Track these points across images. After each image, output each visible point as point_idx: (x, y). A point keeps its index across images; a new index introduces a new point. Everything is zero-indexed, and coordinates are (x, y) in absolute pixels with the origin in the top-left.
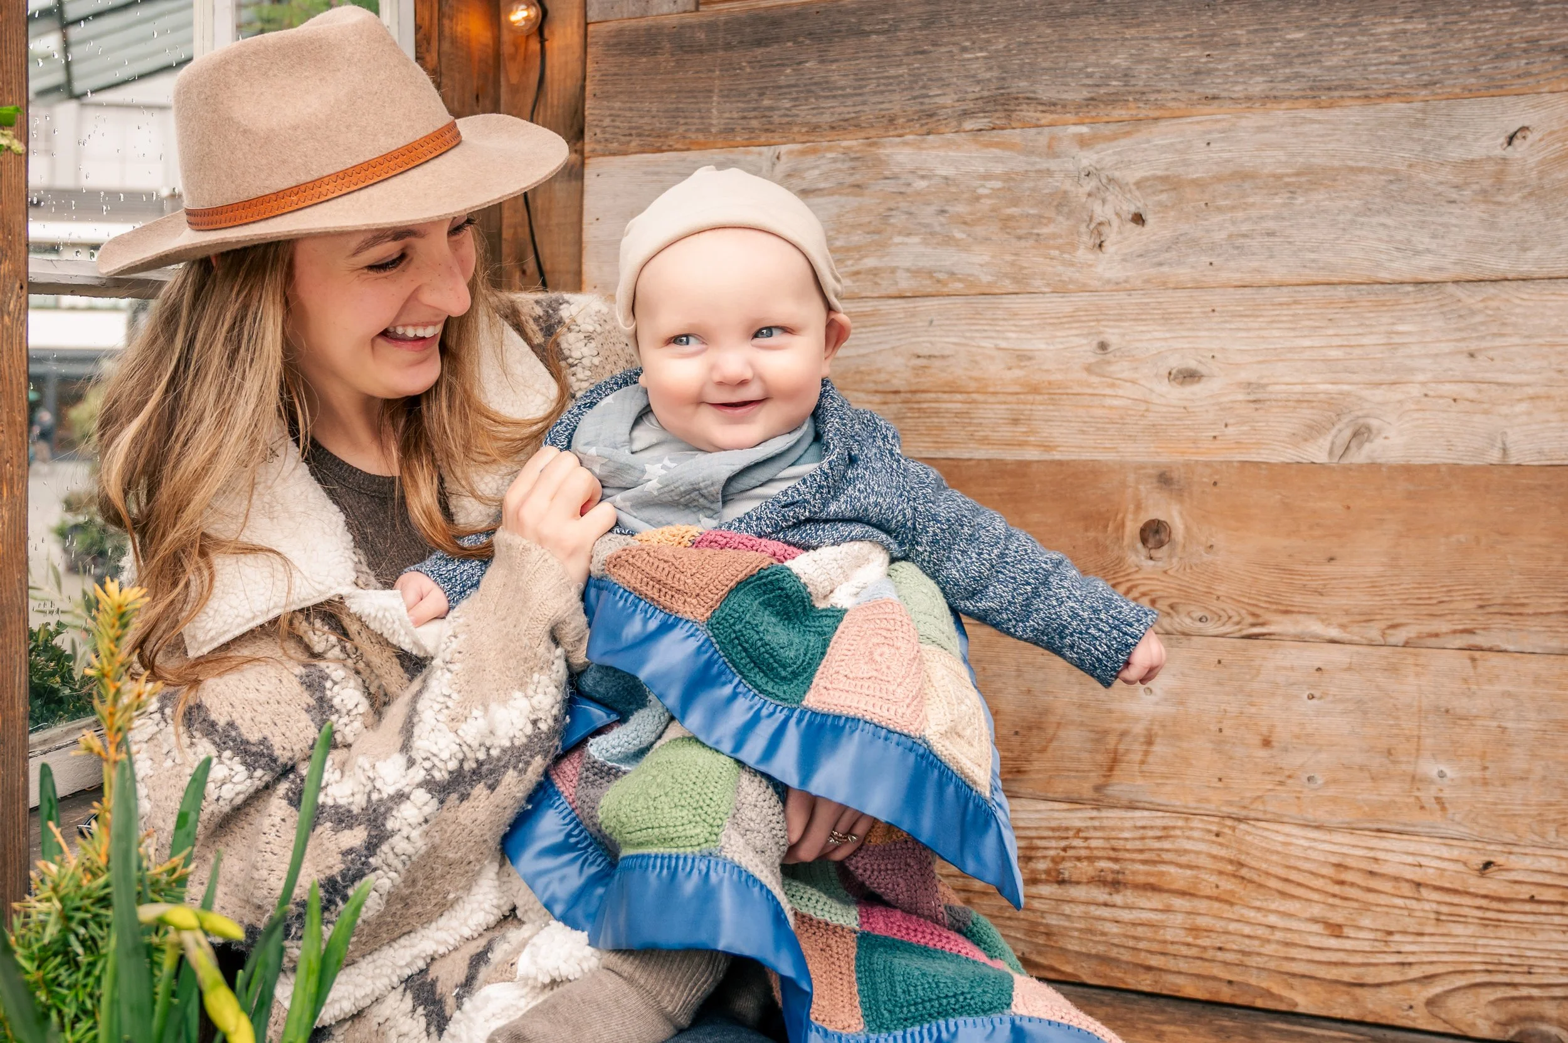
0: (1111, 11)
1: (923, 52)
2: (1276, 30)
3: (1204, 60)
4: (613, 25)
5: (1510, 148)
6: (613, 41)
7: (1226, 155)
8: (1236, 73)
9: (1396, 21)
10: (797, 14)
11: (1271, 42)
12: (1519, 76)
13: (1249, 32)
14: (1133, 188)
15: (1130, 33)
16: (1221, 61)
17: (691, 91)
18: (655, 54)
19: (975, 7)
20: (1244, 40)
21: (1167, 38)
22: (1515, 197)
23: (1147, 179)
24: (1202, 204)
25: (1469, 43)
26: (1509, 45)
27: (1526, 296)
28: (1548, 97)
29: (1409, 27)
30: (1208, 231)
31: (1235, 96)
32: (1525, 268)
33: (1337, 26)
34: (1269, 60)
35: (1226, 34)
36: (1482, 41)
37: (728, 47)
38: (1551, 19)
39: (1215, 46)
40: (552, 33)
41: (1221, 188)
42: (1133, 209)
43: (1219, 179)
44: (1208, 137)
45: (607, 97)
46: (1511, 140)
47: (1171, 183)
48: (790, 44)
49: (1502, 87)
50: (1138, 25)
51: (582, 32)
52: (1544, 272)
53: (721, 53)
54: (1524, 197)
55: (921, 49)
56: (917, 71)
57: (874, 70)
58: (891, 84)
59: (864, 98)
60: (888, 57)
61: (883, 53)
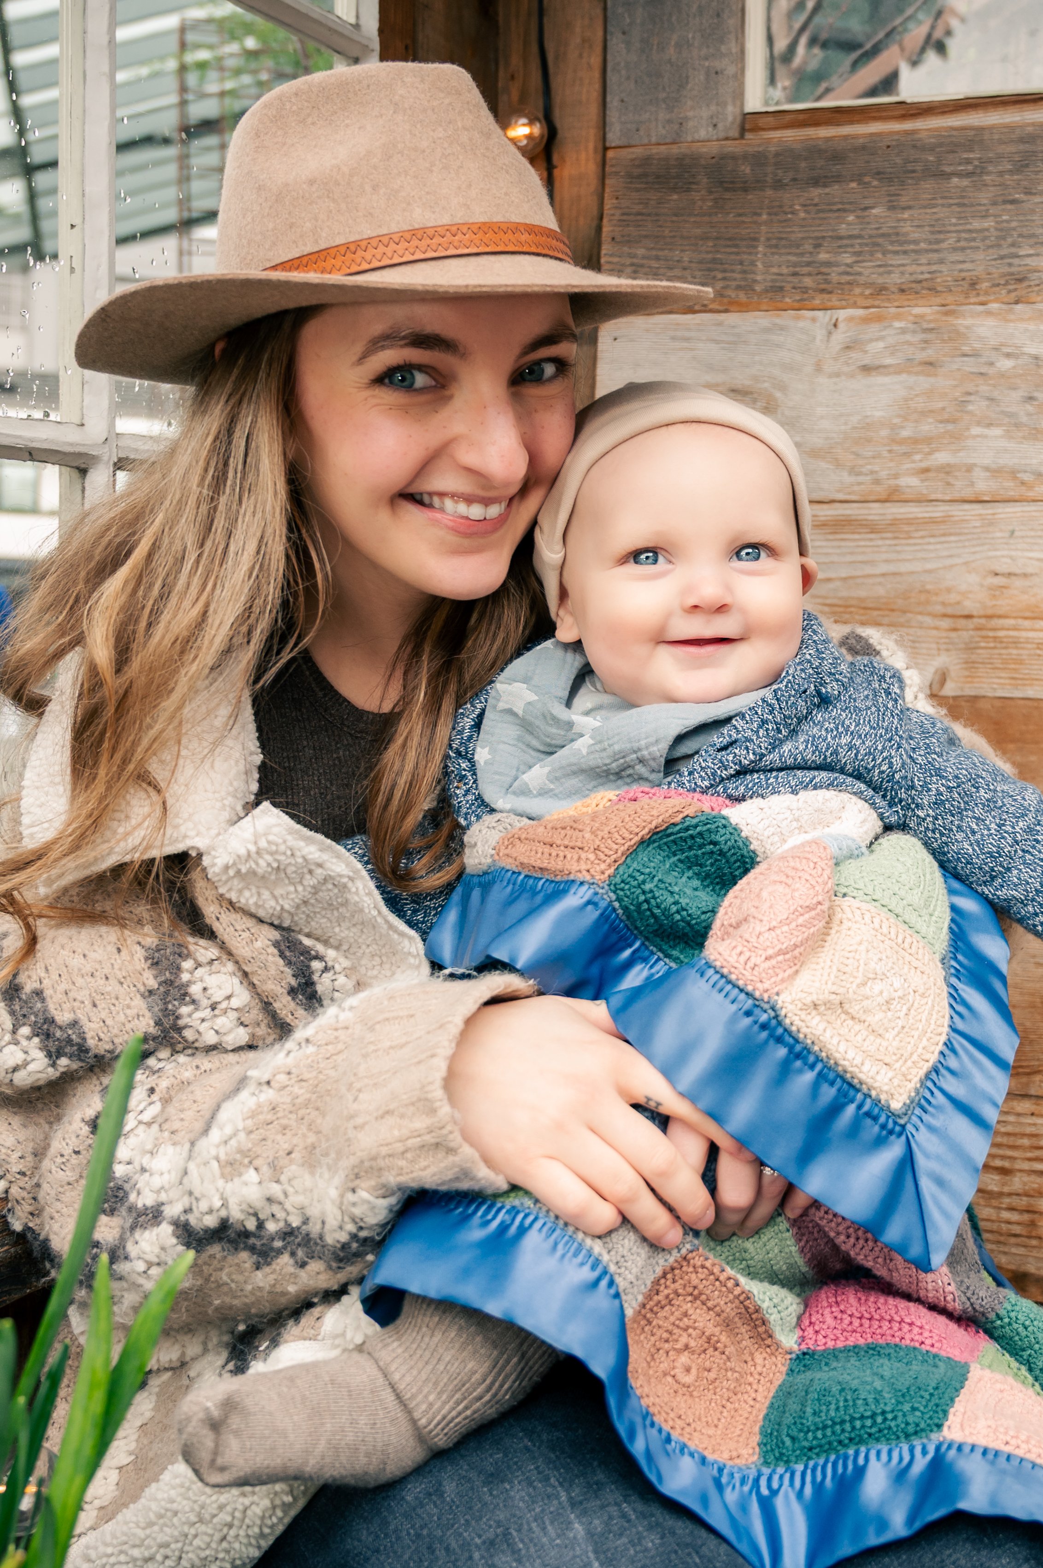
1: (1013, 202)
4: (638, 151)
6: (637, 171)
10: (864, 148)
17: (730, 239)
18: (688, 190)
37: (778, 185)
40: (563, 161)
45: (629, 241)
48: (853, 185)
51: (599, 157)
53: (769, 192)
55: (1011, 198)
56: (1005, 225)
57: (954, 221)
58: (974, 239)
59: (941, 255)
60: (972, 205)
61: (966, 201)
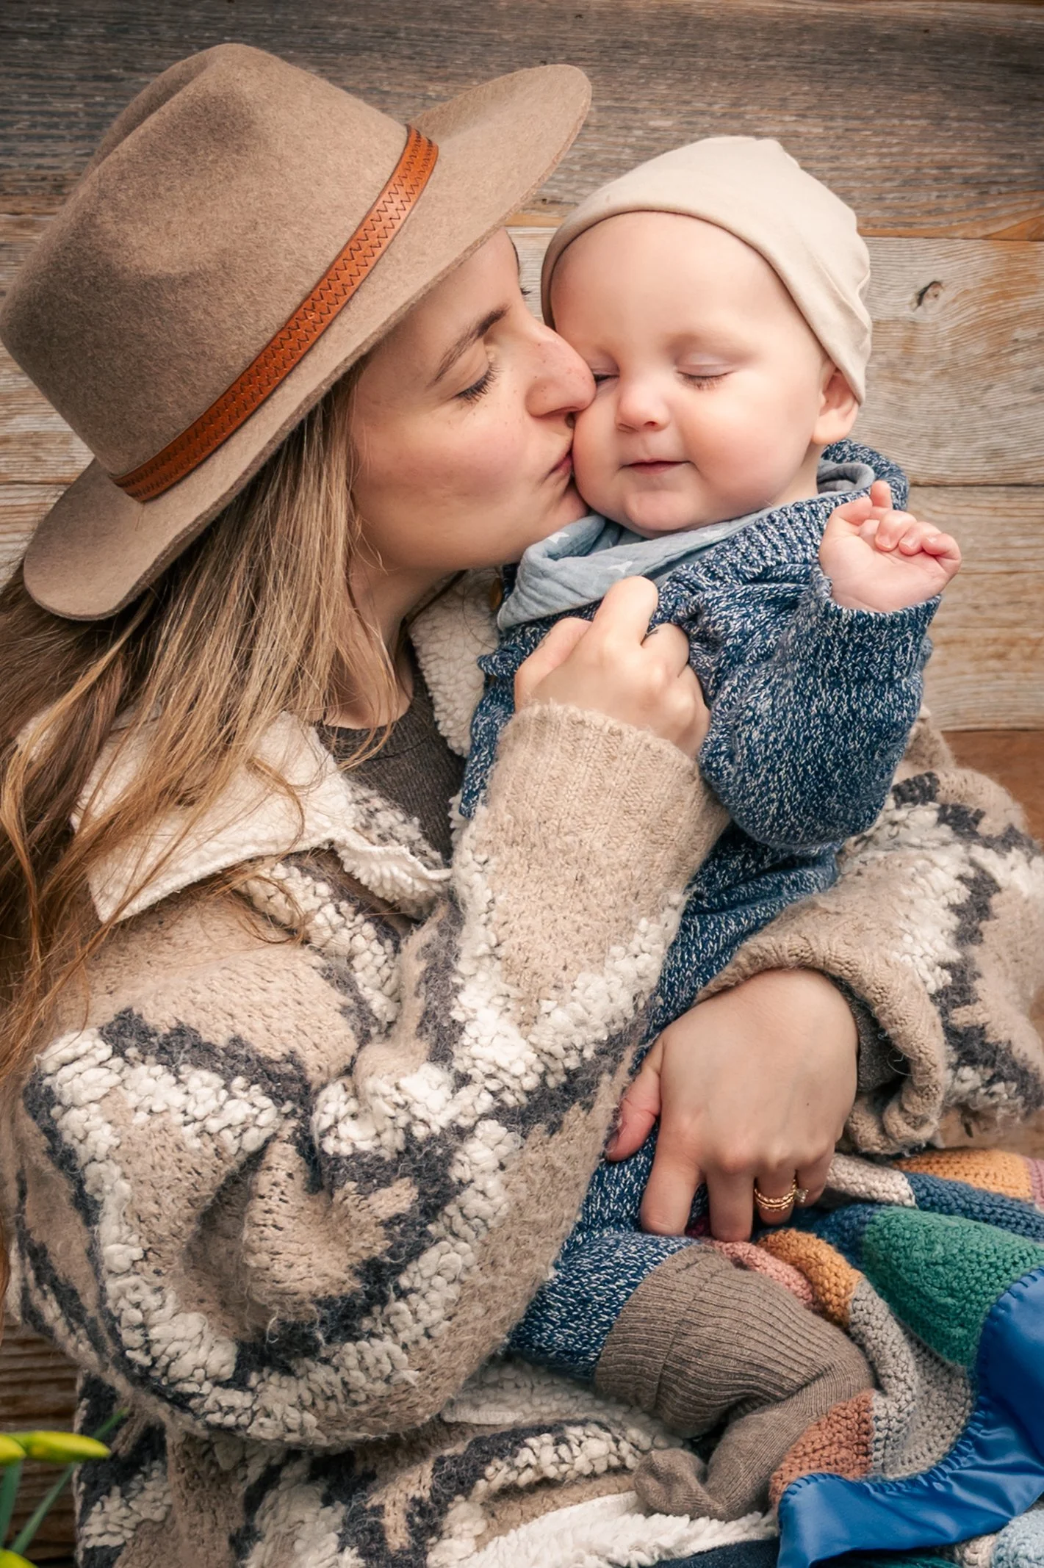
0: (407, 51)
1: (109, 78)
2: (635, 111)
5: (920, 308)
8: (584, 167)
9: (787, 118)
11: (629, 128)
12: (929, 213)
15: (434, 89)
19: (195, 15)
22: (925, 376)
25: (873, 161)
26: (918, 169)
27: (938, 508)
28: (961, 244)
32: (938, 471)
33: (712, 115)
36: (887, 161)
38: (966, 140)
46: (921, 296)
49: (910, 225)
50: (446, 79)
52: (958, 477)
54: (936, 376)
55: (106, 73)
56: (99, 109)
57: (25, 97)
58: (56, 126)
59: (9, 144)
60: (50, 78)
61: (41, 72)
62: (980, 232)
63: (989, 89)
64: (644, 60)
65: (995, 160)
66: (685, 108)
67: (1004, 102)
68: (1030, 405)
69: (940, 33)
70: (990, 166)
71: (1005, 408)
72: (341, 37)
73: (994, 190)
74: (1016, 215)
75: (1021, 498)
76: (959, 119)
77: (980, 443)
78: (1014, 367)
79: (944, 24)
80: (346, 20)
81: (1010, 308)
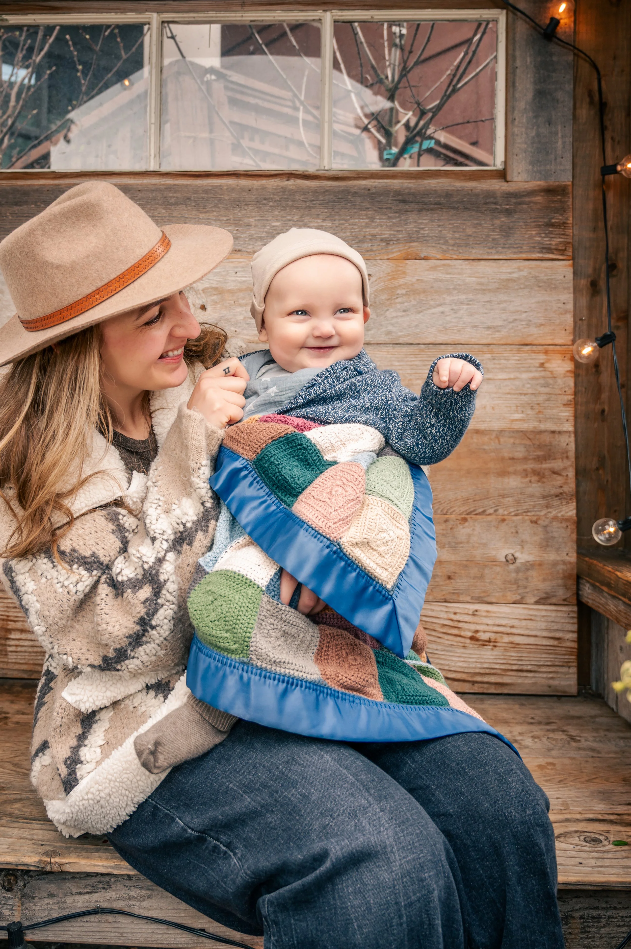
0: (193, 204)
2: (267, 220)
3: (235, 232)
7: (244, 279)
8: (250, 239)
10: (37, 190)
11: (265, 226)
12: (368, 251)
13: (256, 220)
14: (201, 292)
15: (202, 216)
16: (243, 233)
20: (253, 224)
21: (219, 220)
23: (207, 288)
24: (232, 302)
25: (348, 234)
26: (364, 236)
28: (379, 262)
29: (324, 224)
30: (235, 315)
31: (249, 250)
33: (293, 221)
34: (264, 235)
35: (246, 220)
36: (353, 234)
38: (382, 226)
39: (240, 226)
41: (241, 295)
42: (201, 303)
43: (240, 290)
44: (236, 270)
47: (218, 291)
48: (33, 206)
50: (206, 212)
62: (386, 257)
63: (391, 208)
64: (271, 204)
65: (392, 232)
66: (284, 219)
67: (396, 213)
68: (402, 316)
69: (373, 190)
70: (390, 234)
71: (393, 317)
72: (173, 200)
73: (391, 242)
74: (400, 251)
75: (398, 348)
76: (380, 219)
77: (384, 329)
78: (397, 303)
79: (375, 187)
80: (175, 195)
81: (396, 283)
